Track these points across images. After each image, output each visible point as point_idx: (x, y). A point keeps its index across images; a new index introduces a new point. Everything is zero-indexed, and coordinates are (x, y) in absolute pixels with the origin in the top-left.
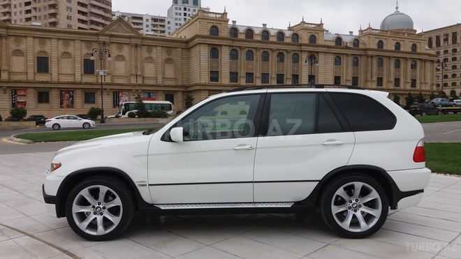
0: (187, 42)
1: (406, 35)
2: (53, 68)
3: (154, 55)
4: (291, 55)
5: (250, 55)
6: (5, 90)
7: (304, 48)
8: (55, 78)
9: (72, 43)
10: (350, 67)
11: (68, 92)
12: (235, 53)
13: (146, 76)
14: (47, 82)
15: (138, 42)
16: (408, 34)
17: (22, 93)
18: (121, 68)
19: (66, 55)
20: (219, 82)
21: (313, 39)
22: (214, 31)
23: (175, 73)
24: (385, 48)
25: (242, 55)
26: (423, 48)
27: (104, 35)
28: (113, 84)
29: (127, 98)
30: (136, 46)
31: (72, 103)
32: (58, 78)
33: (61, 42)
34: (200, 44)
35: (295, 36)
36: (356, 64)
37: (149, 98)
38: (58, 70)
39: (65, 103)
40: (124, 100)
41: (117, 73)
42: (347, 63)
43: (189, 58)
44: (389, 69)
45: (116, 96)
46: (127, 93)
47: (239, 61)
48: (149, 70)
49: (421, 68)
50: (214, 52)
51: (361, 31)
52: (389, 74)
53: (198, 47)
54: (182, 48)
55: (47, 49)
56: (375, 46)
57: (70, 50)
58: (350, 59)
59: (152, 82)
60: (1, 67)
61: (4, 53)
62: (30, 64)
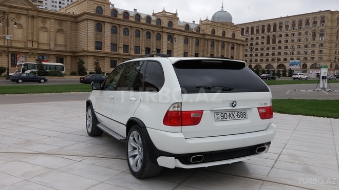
0: (76, 17)
1: (229, 26)
3: (47, 25)
4: (155, 34)
5: (126, 31)
7: (164, 30)
10: (194, 46)
12: (115, 29)
13: (40, 42)
15: (35, 14)
16: (230, 26)
18: (19, 34)
20: (102, 51)
21: (170, 23)
22: (99, 10)
23: (65, 40)
24: (216, 34)
25: (121, 31)
26: (238, 36)
27: (4, 6)
28: (12, 48)
29: (23, 60)
30: (33, 17)
34: (88, 19)
35: (159, 21)
36: (197, 44)
40: (21, 61)
41: (16, 38)
42: (192, 42)
43: (77, 30)
44: (218, 49)
45: (14, 56)
46: (23, 55)
47: (118, 35)
48: (43, 37)
49: (237, 49)
50: (99, 27)
51: (201, 21)
52: (218, 52)
53: (86, 22)
54: (71, 22)
56: (210, 33)
58: (194, 40)
59: (46, 47)
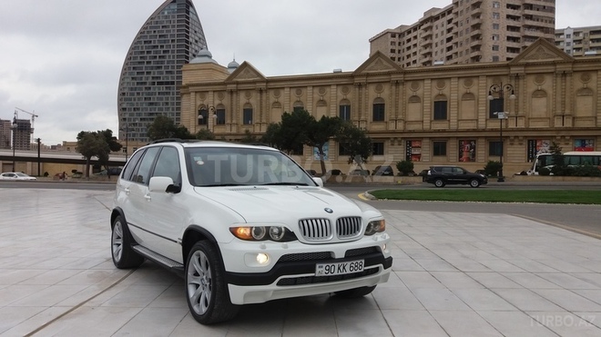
2: (452, 113)
3: (592, 84)
6: (400, 141)
8: (453, 126)
9: (475, 81)
11: (469, 142)
13: (578, 115)
14: (444, 131)
15: (568, 68)
17: (417, 145)
18: (540, 107)
19: (468, 96)
27: (518, 65)
28: (528, 130)
29: (547, 149)
30: (564, 74)
31: (474, 155)
32: (458, 125)
33: (462, 81)
37: (583, 147)
38: (458, 116)
39: (465, 155)
40: (544, 150)
41: (535, 114)
45: (532, 144)
46: (548, 142)
48: (584, 106)
55: (446, 91)
57: (473, 89)
59: (589, 124)
60: (396, 116)
61: (400, 101)
62: (427, 110)
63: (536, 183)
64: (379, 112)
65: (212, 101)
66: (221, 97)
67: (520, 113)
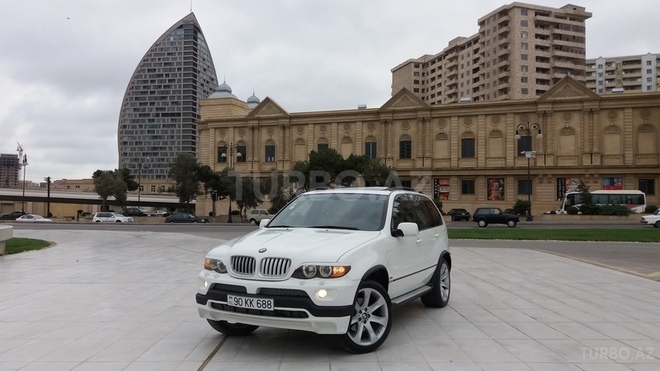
2: (480, 151)
3: (619, 122)
8: (481, 164)
9: (503, 118)
11: (498, 180)
13: (606, 153)
14: (472, 169)
15: (595, 105)
17: (445, 183)
18: (568, 145)
19: (496, 133)
23: (657, 145)
27: (545, 103)
28: (556, 168)
29: (576, 187)
30: (591, 112)
31: (503, 194)
32: (486, 163)
33: (489, 118)
37: (612, 186)
38: (486, 154)
39: (494, 194)
40: (572, 189)
41: (563, 152)
45: (561, 183)
46: (577, 180)
48: (612, 144)
55: (473, 128)
57: (501, 127)
59: (617, 162)
60: (424, 154)
61: (427, 138)
62: (454, 148)
63: (566, 222)
64: (405, 150)
65: (232, 138)
66: (242, 134)
67: (549, 151)
